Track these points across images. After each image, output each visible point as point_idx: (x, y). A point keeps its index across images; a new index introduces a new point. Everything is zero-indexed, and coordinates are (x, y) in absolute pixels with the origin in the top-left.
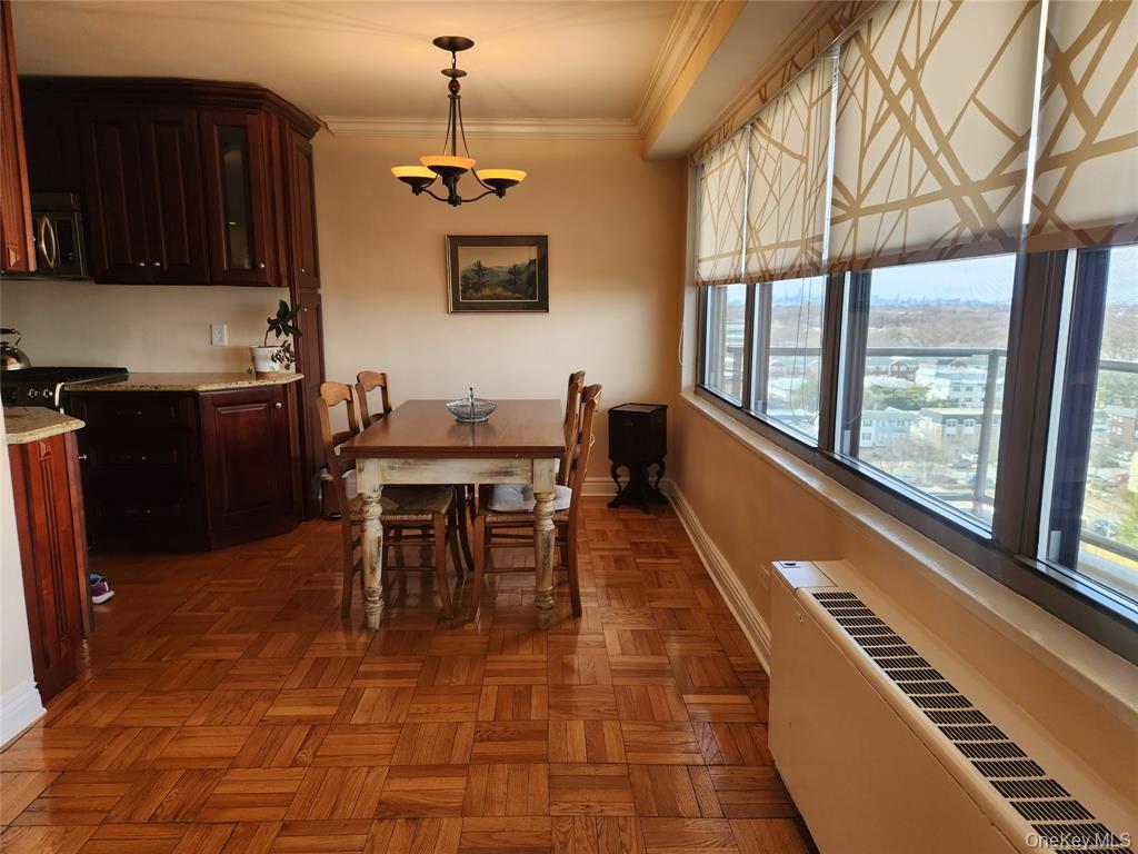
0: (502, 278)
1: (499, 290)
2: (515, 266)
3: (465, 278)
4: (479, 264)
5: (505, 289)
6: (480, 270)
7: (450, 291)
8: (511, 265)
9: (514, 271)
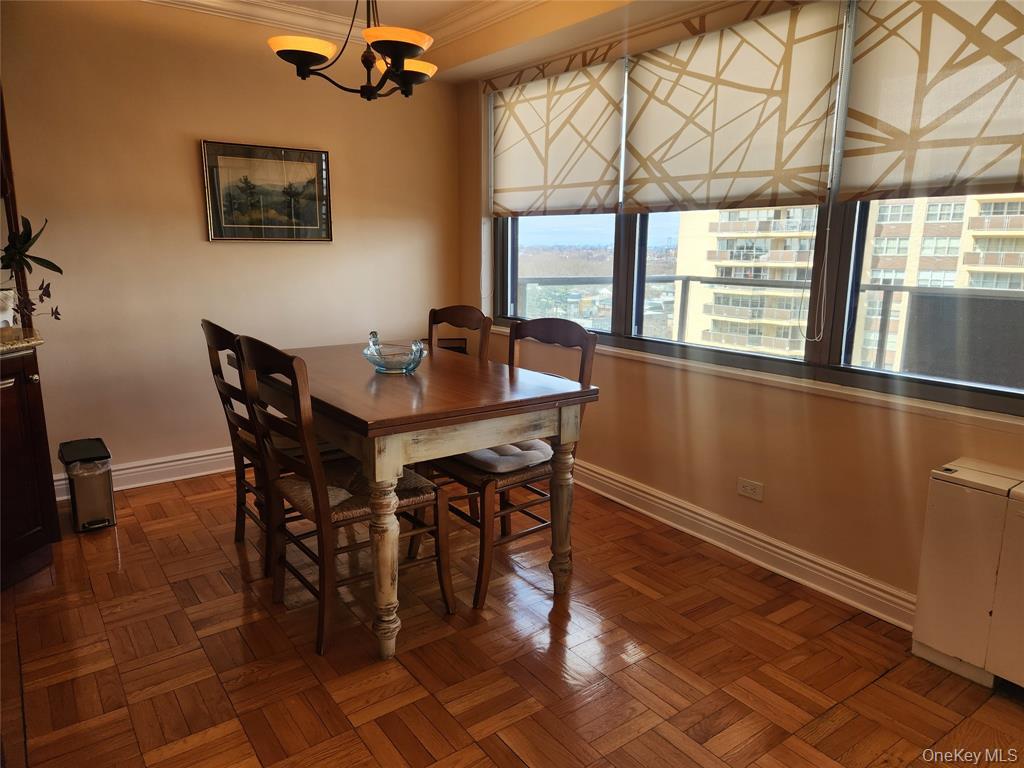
0: (275, 199)
1: (272, 213)
2: (291, 185)
3: (229, 197)
4: (246, 179)
5: (280, 212)
6: (249, 188)
7: (210, 213)
8: (286, 184)
9: (290, 192)
